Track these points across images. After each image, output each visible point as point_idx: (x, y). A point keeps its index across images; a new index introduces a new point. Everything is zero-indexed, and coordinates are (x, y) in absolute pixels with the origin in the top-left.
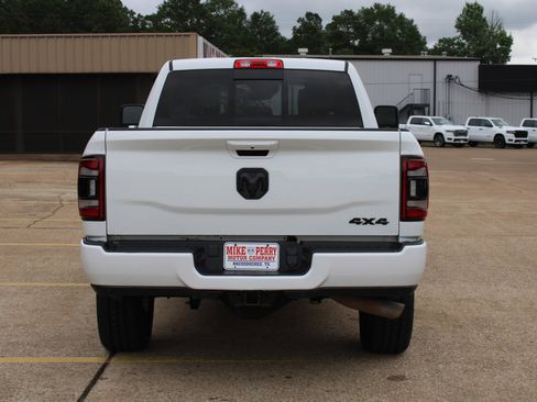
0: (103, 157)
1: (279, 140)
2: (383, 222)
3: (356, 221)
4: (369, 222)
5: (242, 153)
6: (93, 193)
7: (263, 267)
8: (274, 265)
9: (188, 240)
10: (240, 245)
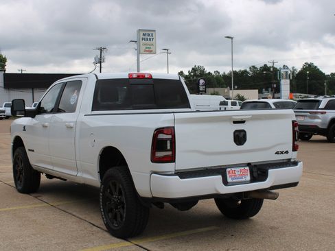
0: (174, 127)
1: (252, 115)
2: (287, 152)
3: (277, 153)
4: (282, 153)
5: (235, 122)
6: (169, 148)
7: (244, 180)
8: (248, 178)
9: (207, 169)
10: (233, 169)
